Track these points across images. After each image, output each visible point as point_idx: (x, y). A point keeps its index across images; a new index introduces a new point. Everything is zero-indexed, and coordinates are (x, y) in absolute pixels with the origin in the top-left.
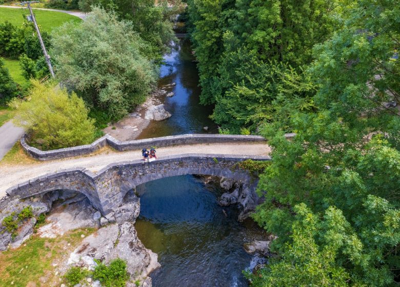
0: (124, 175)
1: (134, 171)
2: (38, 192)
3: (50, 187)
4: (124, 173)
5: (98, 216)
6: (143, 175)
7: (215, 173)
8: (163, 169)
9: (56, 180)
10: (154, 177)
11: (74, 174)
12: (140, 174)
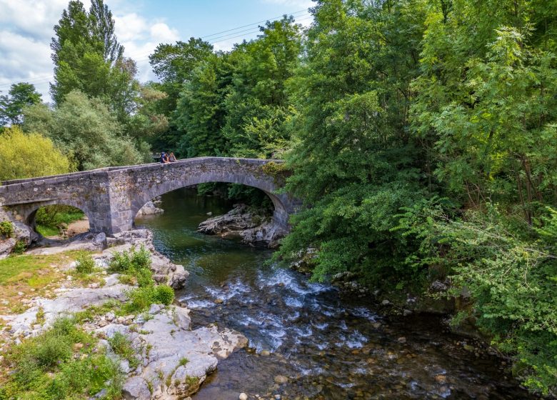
0: (139, 183)
1: (151, 178)
2: (28, 200)
3: (44, 197)
4: (139, 180)
5: (102, 238)
6: (161, 182)
7: (238, 180)
8: (184, 175)
9: (54, 188)
10: (173, 186)
11: (78, 181)
12: (158, 182)
